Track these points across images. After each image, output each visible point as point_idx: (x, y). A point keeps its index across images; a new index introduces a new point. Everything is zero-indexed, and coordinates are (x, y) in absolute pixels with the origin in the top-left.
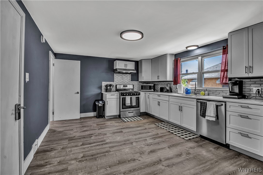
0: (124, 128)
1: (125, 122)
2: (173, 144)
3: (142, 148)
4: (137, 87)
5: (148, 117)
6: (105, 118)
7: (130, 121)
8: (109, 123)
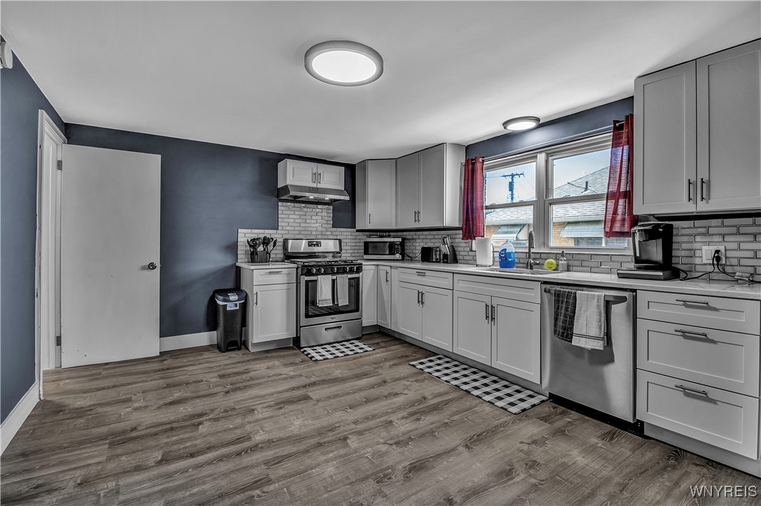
0: (314, 384)
1: (316, 360)
2: (479, 431)
3: (382, 455)
4: (349, 248)
5: (386, 342)
6: (247, 349)
7: (332, 357)
8: (260, 368)
